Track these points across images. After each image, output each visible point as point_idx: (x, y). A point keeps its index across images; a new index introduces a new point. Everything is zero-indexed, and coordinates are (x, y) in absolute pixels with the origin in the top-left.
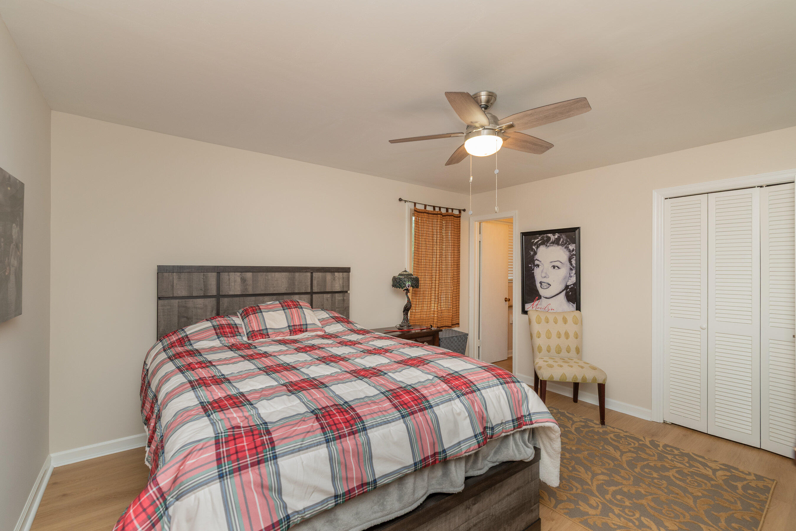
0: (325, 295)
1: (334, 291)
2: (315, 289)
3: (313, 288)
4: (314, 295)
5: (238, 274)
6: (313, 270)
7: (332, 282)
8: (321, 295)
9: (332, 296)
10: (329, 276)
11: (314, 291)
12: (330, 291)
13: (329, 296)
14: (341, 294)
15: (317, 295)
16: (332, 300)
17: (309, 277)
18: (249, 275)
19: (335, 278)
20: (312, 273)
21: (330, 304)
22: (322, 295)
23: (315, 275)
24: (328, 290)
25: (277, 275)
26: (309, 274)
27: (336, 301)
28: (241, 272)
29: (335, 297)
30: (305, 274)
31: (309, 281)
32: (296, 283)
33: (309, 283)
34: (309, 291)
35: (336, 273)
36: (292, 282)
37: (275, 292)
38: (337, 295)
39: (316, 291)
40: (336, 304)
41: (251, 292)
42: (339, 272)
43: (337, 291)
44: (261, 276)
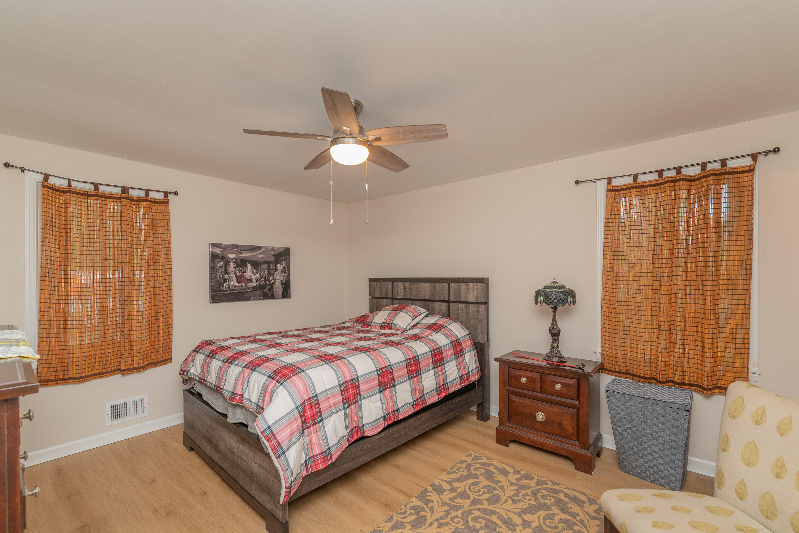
0: (460, 304)
1: (468, 301)
2: (452, 299)
3: (450, 297)
4: (451, 304)
5: (402, 283)
6: (450, 281)
7: (466, 292)
8: (456, 304)
9: (467, 306)
10: (463, 286)
11: (450, 300)
12: (464, 301)
13: (464, 306)
14: (475, 305)
15: (453, 304)
16: (466, 310)
17: (447, 287)
18: (407, 284)
19: (469, 289)
20: (449, 283)
21: (465, 313)
22: (458, 304)
23: (452, 285)
24: (463, 300)
25: (424, 284)
26: (446, 284)
27: (471, 311)
28: (404, 282)
29: (470, 308)
30: (443, 284)
31: (447, 290)
32: (437, 292)
33: (447, 292)
34: (447, 299)
35: (470, 284)
36: (434, 290)
37: (422, 299)
38: (471, 305)
39: (452, 300)
40: (471, 315)
41: (408, 297)
42: (473, 283)
43: (471, 301)
44: (415, 285)
